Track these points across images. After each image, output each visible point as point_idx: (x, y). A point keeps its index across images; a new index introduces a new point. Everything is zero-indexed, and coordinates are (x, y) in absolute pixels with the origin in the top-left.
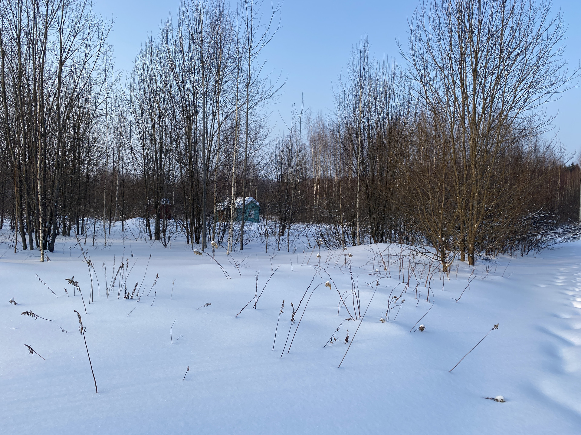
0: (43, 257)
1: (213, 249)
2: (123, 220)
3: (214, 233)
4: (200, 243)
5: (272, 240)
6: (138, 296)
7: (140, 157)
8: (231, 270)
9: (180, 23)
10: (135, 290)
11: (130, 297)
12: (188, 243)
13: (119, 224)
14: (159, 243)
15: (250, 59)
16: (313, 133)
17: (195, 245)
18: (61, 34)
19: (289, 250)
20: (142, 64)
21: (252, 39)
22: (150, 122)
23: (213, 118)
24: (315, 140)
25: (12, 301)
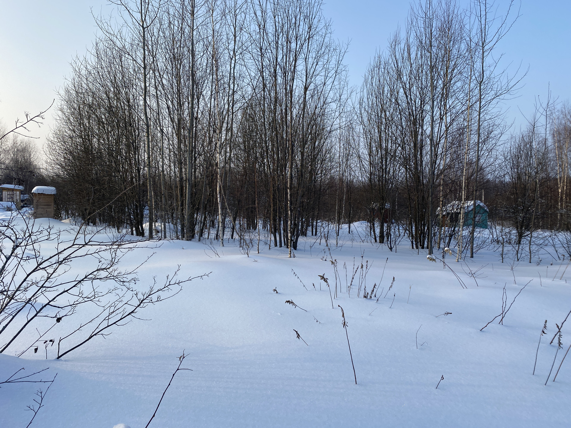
0: (290, 254)
1: (443, 256)
3: (440, 239)
6: (375, 296)
8: (467, 279)
9: (408, 33)
10: (373, 291)
11: (369, 297)
12: (413, 248)
13: (345, 226)
14: (385, 247)
15: (483, 56)
16: (557, 126)
17: (421, 250)
18: (307, 63)
19: (531, 262)
20: (370, 77)
21: (486, 34)
22: (376, 131)
23: (440, 121)
24: (560, 134)
25: (275, 290)
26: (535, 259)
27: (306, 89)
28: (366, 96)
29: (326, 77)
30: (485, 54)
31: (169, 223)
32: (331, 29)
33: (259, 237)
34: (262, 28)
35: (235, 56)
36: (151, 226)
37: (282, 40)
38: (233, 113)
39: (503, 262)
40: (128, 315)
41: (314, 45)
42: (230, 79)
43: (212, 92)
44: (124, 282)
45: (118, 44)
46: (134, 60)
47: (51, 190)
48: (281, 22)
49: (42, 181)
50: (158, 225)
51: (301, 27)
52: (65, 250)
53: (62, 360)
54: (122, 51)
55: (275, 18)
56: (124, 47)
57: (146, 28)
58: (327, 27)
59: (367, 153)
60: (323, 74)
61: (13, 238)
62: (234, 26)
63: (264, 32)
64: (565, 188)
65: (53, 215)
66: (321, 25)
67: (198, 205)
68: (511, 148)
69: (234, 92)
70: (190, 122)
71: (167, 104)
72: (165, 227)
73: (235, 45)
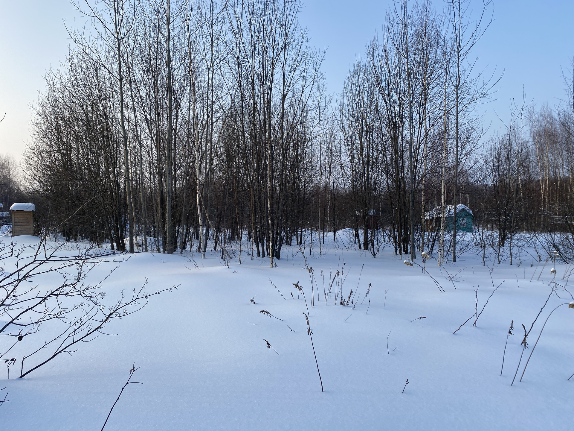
0: (272, 263)
1: (424, 260)
2: (335, 231)
3: (424, 243)
4: (408, 253)
5: (490, 251)
6: (352, 303)
7: (348, 172)
8: (445, 283)
9: (385, 39)
10: (350, 297)
11: (346, 304)
12: (396, 254)
13: (331, 234)
14: (368, 253)
15: (459, 60)
16: (537, 128)
17: (404, 255)
18: (284, 71)
19: (512, 264)
20: (350, 84)
21: (461, 39)
22: (358, 138)
23: (420, 126)
24: (540, 136)
25: (252, 301)
26: (515, 261)
27: (284, 97)
28: (346, 103)
29: (304, 85)
30: (461, 59)
32: (307, 36)
33: (241, 248)
34: (238, 36)
35: (213, 66)
36: (131, 240)
37: (259, 49)
38: (212, 123)
39: (484, 265)
40: (95, 330)
41: (291, 54)
42: (208, 89)
43: (190, 103)
44: (91, 297)
45: (93, 56)
46: (110, 72)
47: (30, 206)
48: (256, 31)
50: (139, 239)
51: (277, 35)
52: (26, 266)
53: (25, 379)
54: (97, 64)
55: (250, 26)
56: (99, 59)
57: (120, 40)
58: (303, 35)
59: (349, 161)
60: (300, 82)
62: (211, 35)
63: (240, 41)
64: (547, 189)
65: (32, 232)
66: (298, 33)
67: (180, 217)
68: (491, 151)
69: (212, 103)
70: (169, 134)
71: (145, 116)
72: (146, 241)
73: (212, 56)
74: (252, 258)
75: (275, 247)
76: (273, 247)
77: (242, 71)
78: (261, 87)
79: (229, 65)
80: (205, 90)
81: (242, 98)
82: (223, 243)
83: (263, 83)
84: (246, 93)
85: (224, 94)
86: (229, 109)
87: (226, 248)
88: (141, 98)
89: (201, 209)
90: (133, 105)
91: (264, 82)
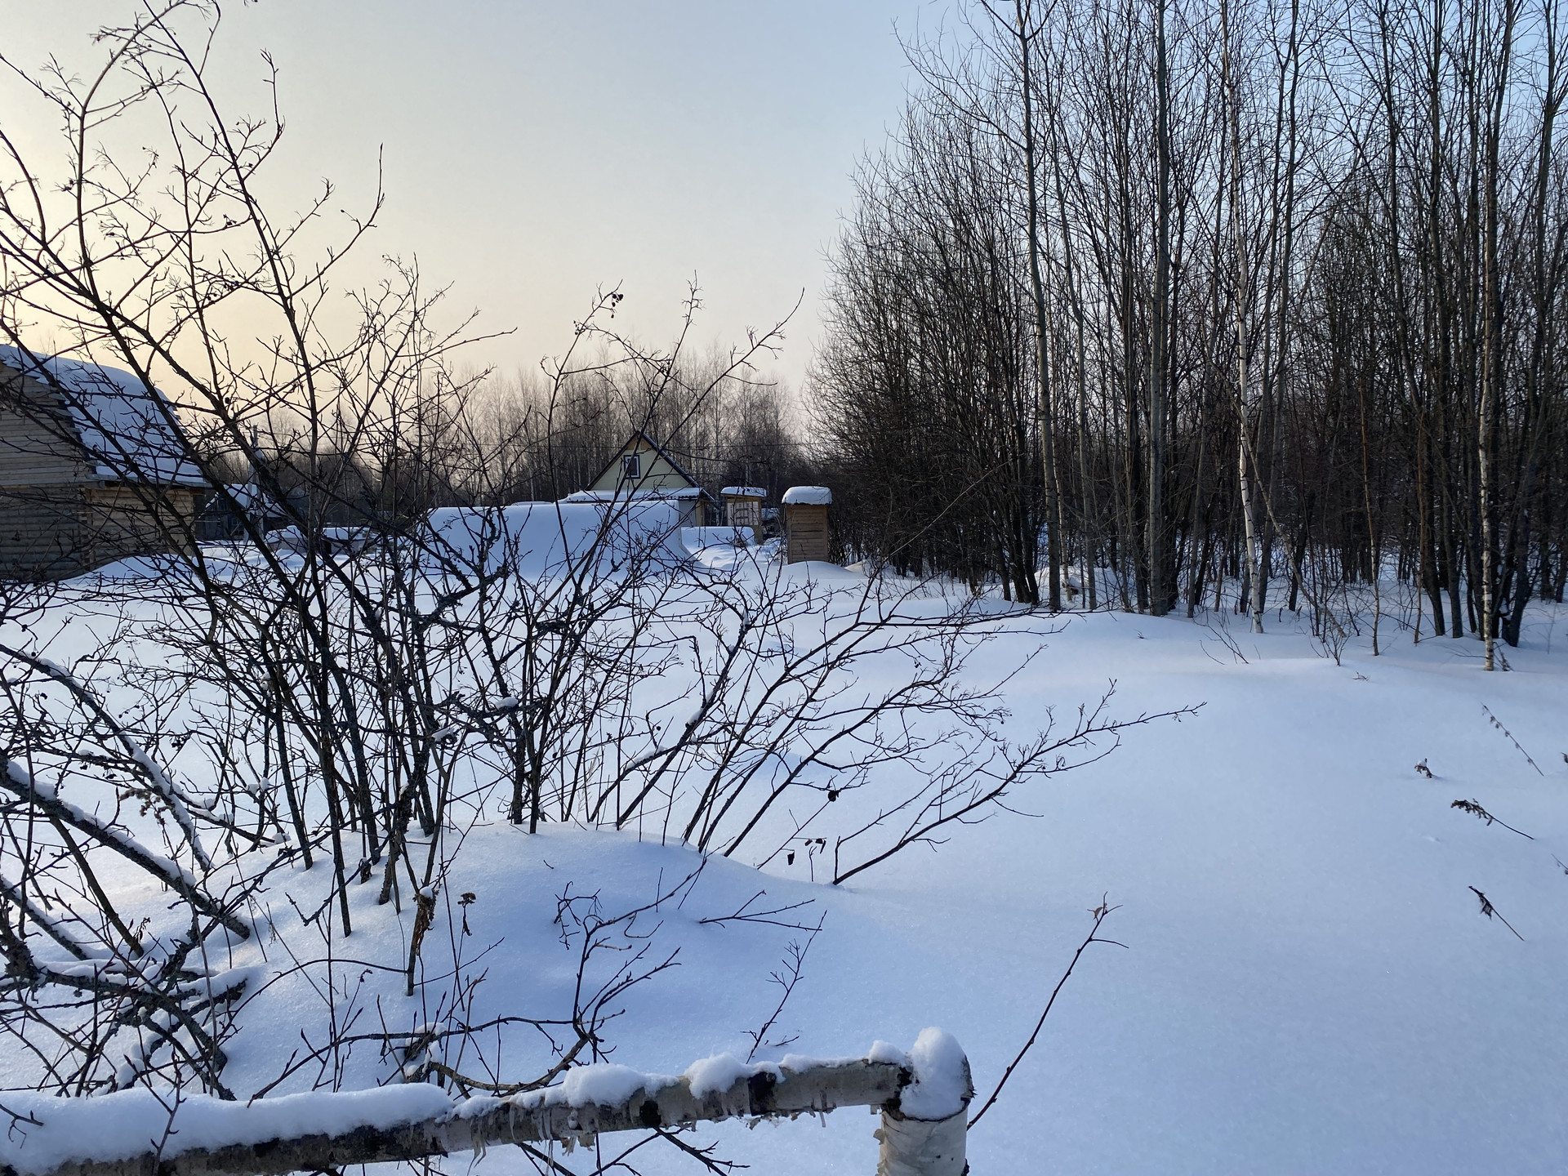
0: (1491, 658)
25: (1421, 768)
27: (1551, 108)
31: (1104, 566)
33: (1378, 606)
35: (1296, 55)
36: (1054, 576)
38: (1290, 231)
40: (987, 799)
42: (1280, 130)
43: (1221, 181)
44: (976, 717)
46: (1001, 134)
47: (818, 494)
49: (804, 474)
50: (1074, 573)
52: (840, 635)
53: (843, 890)
56: (976, 103)
57: (1029, 38)
61: (741, 609)
67: (1186, 515)
69: (1292, 167)
70: (1159, 279)
71: (1092, 237)
72: (1092, 579)
73: (1294, 24)
74: (1416, 637)
75: (1500, 606)
76: (1494, 604)
77: (1397, 51)
78: (1462, 92)
79: (1351, 42)
80: (1267, 134)
81: (1394, 137)
82: (1319, 591)
83: (1472, 78)
84: (1407, 122)
85: (1330, 136)
86: (1347, 180)
87: (1329, 605)
88: (1082, 190)
89: (1250, 488)
90: (1062, 210)
91: (1477, 74)
